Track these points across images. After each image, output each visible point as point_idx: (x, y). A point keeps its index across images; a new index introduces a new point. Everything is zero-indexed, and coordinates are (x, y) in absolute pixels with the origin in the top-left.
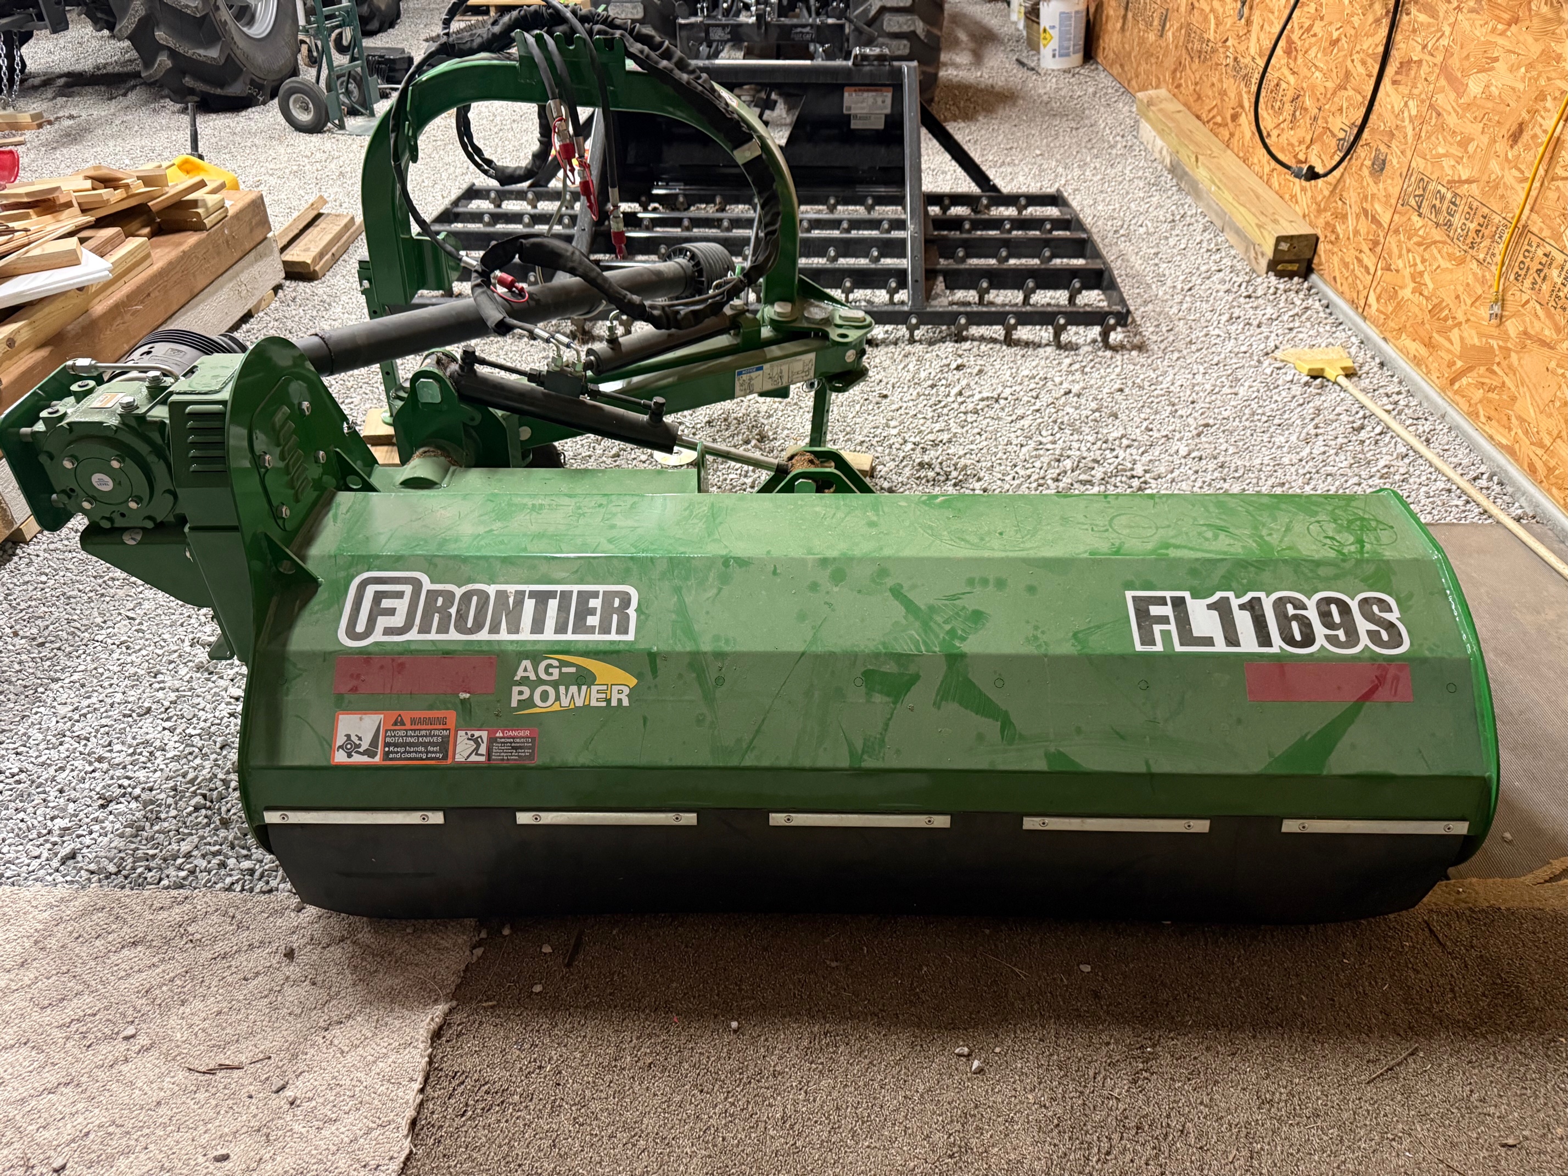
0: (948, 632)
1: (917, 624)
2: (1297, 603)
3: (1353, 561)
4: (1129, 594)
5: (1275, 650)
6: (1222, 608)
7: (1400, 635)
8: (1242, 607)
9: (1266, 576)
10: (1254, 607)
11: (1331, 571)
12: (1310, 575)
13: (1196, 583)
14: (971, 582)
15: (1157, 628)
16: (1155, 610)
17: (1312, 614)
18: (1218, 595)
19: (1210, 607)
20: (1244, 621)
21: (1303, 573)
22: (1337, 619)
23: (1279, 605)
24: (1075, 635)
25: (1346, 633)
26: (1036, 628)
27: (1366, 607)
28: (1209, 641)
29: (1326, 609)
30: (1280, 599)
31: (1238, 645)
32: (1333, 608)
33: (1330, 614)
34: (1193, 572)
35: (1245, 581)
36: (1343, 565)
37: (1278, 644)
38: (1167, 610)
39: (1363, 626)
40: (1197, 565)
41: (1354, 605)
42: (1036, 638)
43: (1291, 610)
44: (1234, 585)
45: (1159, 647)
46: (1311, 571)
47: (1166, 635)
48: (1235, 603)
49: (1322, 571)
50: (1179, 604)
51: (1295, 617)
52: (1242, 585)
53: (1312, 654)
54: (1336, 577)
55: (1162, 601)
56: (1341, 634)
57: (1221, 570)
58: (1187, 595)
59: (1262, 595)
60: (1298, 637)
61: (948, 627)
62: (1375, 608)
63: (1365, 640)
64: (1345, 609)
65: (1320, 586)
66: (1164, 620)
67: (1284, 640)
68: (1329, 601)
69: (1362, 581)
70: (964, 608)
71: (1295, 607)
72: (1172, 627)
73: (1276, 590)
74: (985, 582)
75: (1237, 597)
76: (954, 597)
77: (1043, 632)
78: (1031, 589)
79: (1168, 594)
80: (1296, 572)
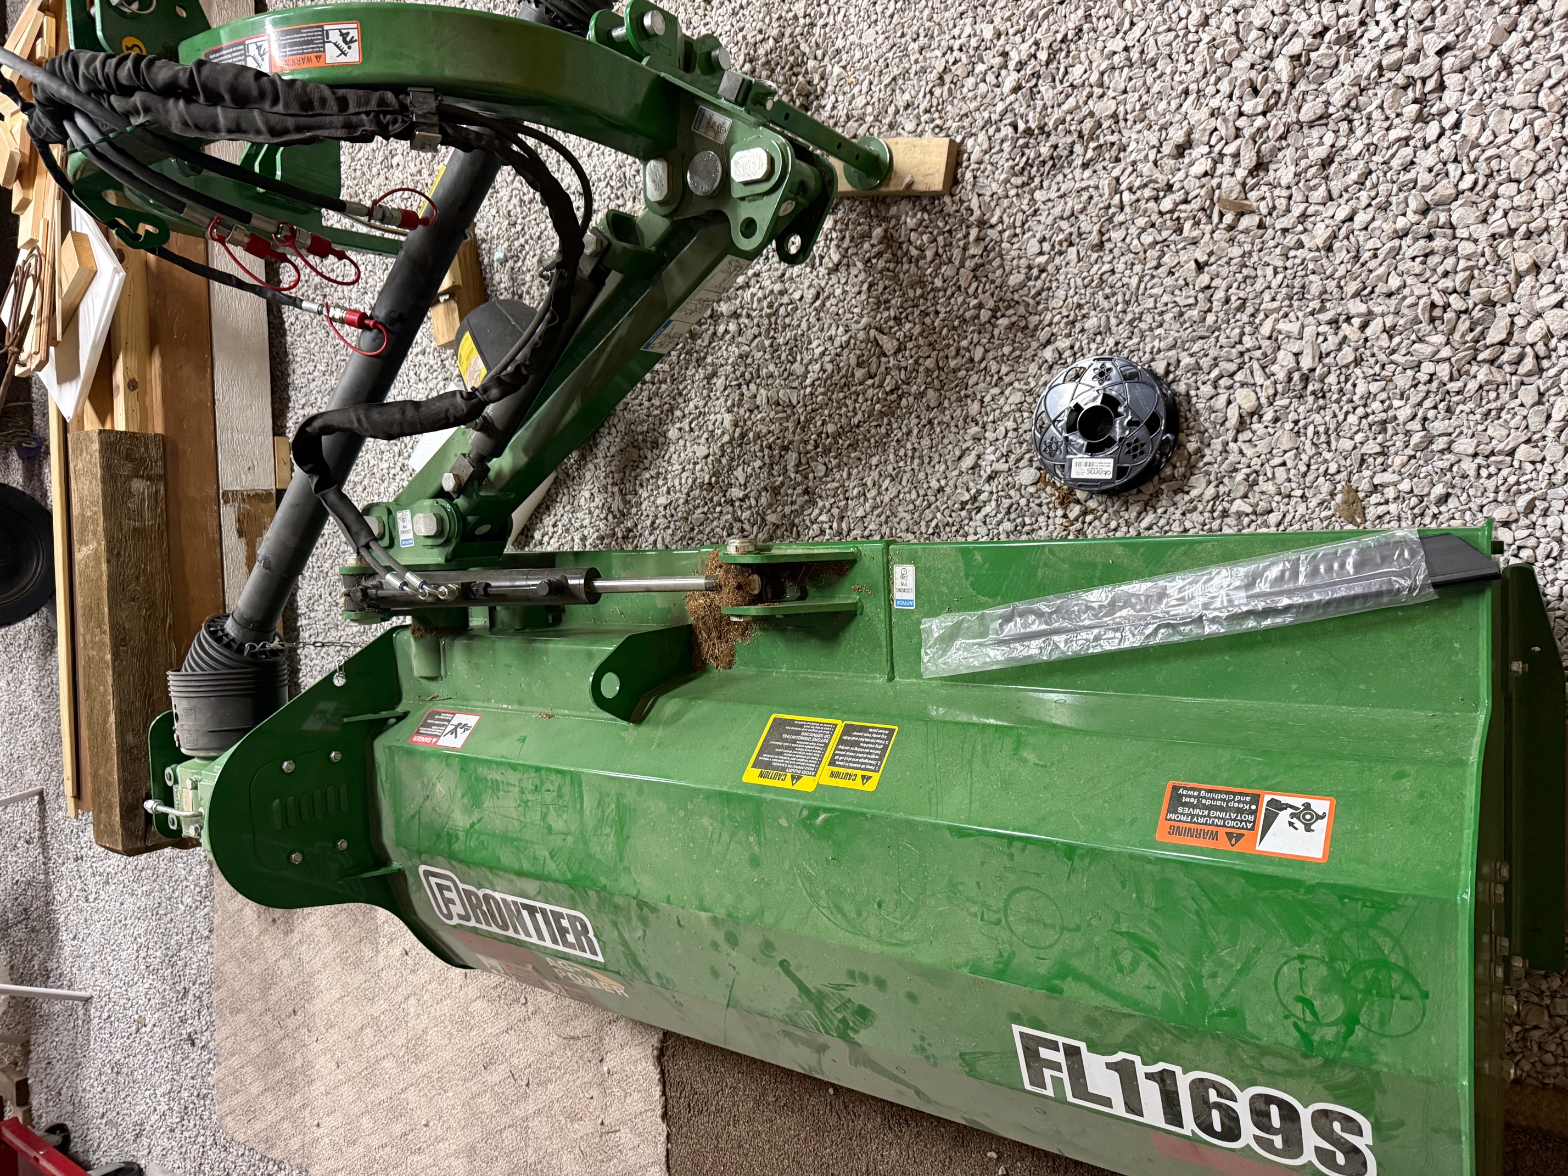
0: (840, 1021)
1: (812, 1005)
2: (1224, 1091)
3: (1320, 1060)
4: (1017, 1029)
5: (1186, 1131)
6: (1126, 1072)
7: (1364, 1164)
8: (1149, 1076)
9: (1186, 1049)
10: (1165, 1081)
11: (1281, 1065)
12: (1248, 1062)
13: (1094, 1035)
14: (851, 974)
15: (1048, 1073)
16: (1045, 1053)
17: (1242, 1108)
18: (1120, 1056)
19: (1109, 1066)
20: (1150, 1094)
21: (1239, 1057)
22: (1276, 1122)
23: (1199, 1087)
24: (962, 1055)
25: (1285, 1141)
26: (922, 1039)
27: (1323, 1121)
28: (1107, 1102)
29: (1263, 1107)
30: (1201, 1080)
31: (1141, 1115)
32: (1274, 1110)
33: (1268, 1115)
34: (1091, 1022)
35: (1157, 1048)
36: (1300, 1060)
37: (1190, 1126)
38: (1059, 1057)
39: (1311, 1139)
40: (1097, 1014)
41: (1305, 1115)
42: (923, 1049)
43: (1213, 1096)
44: (1142, 1049)
45: (1049, 1092)
46: (1251, 1058)
47: (1057, 1082)
48: (1141, 1070)
49: (1267, 1062)
50: (1072, 1053)
51: (1218, 1106)
52: (1152, 1051)
53: (1233, 1150)
54: (1288, 1074)
55: (1054, 1046)
56: (1278, 1141)
57: (1127, 1027)
58: (1083, 1046)
59: (1177, 1070)
60: (1218, 1127)
61: (840, 1016)
62: (1337, 1126)
63: (1309, 1156)
64: (1290, 1114)
65: (1261, 1078)
66: (1056, 1066)
67: (1198, 1125)
68: (1269, 1100)
69: (1326, 1088)
70: (849, 1000)
71: (1219, 1094)
72: (1065, 1075)
73: (1197, 1068)
74: (864, 978)
75: (1144, 1063)
76: (838, 987)
77: (929, 1045)
78: (912, 997)
79: (1061, 1040)
80: (1228, 1053)
